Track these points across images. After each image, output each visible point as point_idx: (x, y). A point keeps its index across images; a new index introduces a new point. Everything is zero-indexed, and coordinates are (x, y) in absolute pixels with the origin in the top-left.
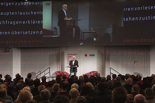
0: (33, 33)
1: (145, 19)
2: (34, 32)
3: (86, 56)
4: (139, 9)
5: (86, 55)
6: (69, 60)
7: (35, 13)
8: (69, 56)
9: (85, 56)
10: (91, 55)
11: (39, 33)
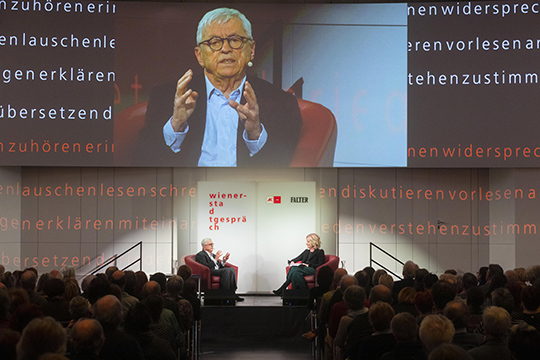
0: (76, 114)
1: (483, 80)
2: (82, 113)
3: (279, 202)
4: (461, 46)
5: (279, 198)
6: (213, 216)
7: (86, 42)
8: (213, 200)
9: (275, 202)
10: (294, 200)
11: (100, 114)
